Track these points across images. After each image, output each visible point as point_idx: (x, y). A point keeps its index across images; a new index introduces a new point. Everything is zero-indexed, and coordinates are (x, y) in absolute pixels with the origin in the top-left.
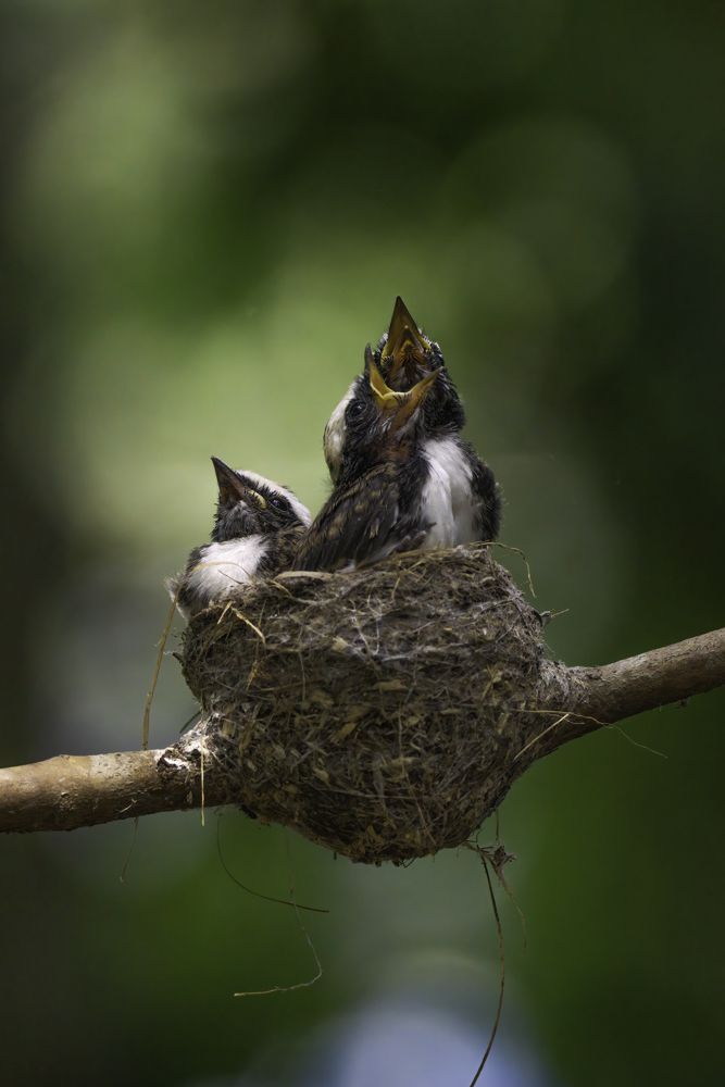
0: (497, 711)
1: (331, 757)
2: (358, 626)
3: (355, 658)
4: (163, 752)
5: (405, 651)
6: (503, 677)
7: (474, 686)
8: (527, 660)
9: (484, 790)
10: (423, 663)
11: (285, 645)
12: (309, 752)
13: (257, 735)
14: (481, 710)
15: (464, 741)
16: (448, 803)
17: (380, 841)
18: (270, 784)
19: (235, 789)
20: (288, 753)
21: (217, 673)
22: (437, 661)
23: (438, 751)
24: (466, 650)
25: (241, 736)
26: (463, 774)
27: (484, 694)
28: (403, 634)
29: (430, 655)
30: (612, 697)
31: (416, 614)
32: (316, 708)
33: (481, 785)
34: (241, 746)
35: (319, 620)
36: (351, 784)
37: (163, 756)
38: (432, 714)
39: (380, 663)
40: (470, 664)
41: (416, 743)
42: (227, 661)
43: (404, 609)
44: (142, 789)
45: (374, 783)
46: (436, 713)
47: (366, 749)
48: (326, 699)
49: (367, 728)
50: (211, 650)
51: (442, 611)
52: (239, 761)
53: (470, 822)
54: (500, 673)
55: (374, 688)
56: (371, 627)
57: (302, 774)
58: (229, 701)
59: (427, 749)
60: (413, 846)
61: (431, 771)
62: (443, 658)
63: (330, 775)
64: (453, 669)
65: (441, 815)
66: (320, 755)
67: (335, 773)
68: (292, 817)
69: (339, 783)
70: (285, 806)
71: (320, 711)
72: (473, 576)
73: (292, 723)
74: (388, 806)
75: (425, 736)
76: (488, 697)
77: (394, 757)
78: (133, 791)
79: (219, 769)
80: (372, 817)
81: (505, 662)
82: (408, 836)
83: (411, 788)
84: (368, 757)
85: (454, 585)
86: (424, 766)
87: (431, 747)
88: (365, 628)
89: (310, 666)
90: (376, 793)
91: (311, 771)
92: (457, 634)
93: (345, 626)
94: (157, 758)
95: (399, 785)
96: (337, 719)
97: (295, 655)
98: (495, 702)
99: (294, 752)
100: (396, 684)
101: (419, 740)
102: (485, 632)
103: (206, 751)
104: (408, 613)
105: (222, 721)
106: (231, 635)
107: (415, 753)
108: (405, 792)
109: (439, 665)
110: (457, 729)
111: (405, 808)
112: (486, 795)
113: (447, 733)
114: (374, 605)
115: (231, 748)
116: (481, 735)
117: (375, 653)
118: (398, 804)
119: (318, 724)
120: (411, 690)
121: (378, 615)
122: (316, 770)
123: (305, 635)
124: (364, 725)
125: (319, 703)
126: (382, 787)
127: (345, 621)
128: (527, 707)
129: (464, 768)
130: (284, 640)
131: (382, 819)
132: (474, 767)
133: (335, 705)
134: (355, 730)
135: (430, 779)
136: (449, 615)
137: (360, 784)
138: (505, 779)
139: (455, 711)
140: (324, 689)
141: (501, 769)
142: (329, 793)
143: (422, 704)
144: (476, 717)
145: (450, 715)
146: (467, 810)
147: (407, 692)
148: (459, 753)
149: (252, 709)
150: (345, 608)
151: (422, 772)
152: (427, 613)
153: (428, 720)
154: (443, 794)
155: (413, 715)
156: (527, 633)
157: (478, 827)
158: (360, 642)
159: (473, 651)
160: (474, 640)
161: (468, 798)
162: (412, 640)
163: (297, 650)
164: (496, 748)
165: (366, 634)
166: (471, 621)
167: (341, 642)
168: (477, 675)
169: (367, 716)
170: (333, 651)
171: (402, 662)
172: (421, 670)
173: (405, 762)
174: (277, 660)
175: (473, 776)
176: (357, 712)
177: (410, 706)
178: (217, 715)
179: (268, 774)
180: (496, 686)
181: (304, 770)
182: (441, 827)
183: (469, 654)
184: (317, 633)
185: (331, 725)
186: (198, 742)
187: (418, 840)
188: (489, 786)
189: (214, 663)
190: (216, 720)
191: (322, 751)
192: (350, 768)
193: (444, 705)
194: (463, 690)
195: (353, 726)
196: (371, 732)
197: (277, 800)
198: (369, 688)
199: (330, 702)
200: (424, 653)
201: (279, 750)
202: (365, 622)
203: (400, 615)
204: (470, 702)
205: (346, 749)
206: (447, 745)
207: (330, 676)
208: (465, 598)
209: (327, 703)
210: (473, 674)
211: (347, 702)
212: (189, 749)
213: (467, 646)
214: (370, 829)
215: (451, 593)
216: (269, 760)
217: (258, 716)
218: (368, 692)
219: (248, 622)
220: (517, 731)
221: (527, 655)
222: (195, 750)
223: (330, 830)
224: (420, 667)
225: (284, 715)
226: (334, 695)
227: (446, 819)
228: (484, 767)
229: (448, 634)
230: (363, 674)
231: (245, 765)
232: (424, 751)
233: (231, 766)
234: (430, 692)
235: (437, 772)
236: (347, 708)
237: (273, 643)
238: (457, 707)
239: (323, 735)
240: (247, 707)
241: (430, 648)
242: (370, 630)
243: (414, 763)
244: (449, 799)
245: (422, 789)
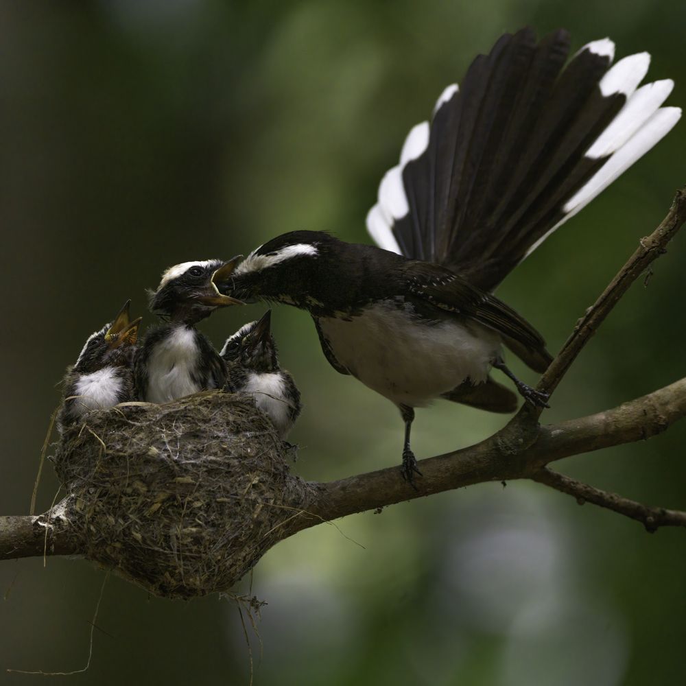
0: (254, 502)
1: (144, 525)
2: (166, 440)
3: (162, 461)
4: (37, 517)
5: (195, 459)
6: (260, 481)
7: (239, 485)
8: (276, 472)
9: (243, 554)
10: (207, 467)
11: (118, 451)
12: (130, 521)
13: (97, 509)
14: (243, 501)
15: (232, 520)
16: (219, 560)
17: (174, 582)
18: (104, 542)
19: (83, 544)
20: (116, 521)
21: (76, 469)
22: (215, 466)
23: (213, 525)
24: (235, 461)
25: (87, 509)
26: (229, 541)
27: (246, 490)
28: (195, 447)
29: (215, 462)
30: (333, 503)
31: (204, 435)
32: (136, 493)
33: (241, 550)
34: (87, 516)
35: (141, 435)
36: (155, 543)
37: (37, 520)
38: (211, 501)
39: (178, 465)
40: (238, 470)
41: (199, 519)
42: (82, 461)
43: (197, 431)
44: (22, 540)
45: (171, 543)
46: (214, 500)
47: (166, 521)
48: (142, 487)
49: (168, 507)
50: (72, 453)
51: (220, 434)
52: (85, 525)
53: (233, 575)
54: (257, 478)
55: (174, 481)
56: (174, 441)
57: (126, 536)
58: (81, 487)
59: (206, 523)
60: (194, 586)
61: (208, 538)
62: (220, 465)
63: (143, 537)
64: (227, 473)
65: (213, 568)
66: (137, 523)
67: (146, 535)
68: (118, 564)
69: (148, 542)
70: (113, 556)
71: (139, 495)
72: (244, 415)
73: (120, 501)
74: (179, 559)
75: (205, 515)
76: (248, 493)
77: (184, 528)
78: (15, 541)
79: (72, 530)
80: (169, 566)
81: (261, 471)
82: (191, 580)
83: (195, 548)
84: (167, 527)
85: (231, 418)
86: (204, 534)
87: (209, 522)
88: (170, 442)
89: (133, 465)
90: (172, 550)
91: (131, 534)
92: (230, 450)
93: (158, 440)
94: (33, 521)
95: (187, 545)
96: (149, 500)
97: (124, 457)
98: (253, 496)
99: (121, 521)
100: (188, 479)
101: (202, 517)
102: (249, 451)
103: (64, 518)
104: (198, 433)
105: (76, 499)
106: (84, 445)
107: (198, 525)
108: (190, 551)
109: (217, 469)
110: (227, 511)
111: (190, 561)
112: (245, 558)
113: (220, 514)
114: (177, 428)
115: (81, 517)
116: (243, 518)
117: (176, 458)
118: (185, 558)
119: (137, 503)
120: (198, 484)
121: (179, 433)
122: (134, 533)
123: (132, 445)
124: (166, 505)
125: (138, 489)
126: (176, 547)
127: (158, 436)
128: (275, 503)
129: (231, 538)
130: (118, 447)
131: (175, 568)
132: (237, 538)
133: (148, 491)
134: (160, 508)
135: (207, 543)
136: (226, 437)
137: (162, 544)
138: (259, 548)
139: (226, 500)
140: (141, 480)
141: (255, 541)
142: (141, 548)
143: (204, 493)
144: (240, 505)
145: (223, 502)
146: (231, 566)
147: (194, 485)
148: (227, 527)
149: (95, 492)
150: (158, 428)
151: (203, 538)
152: (211, 435)
153: (208, 505)
154: (215, 554)
155: (198, 500)
156: (279, 456)
157: (240, 579)
158: (166, 450)
159: (240, 462)
160: (241, 455)
161: (232, 558)
162: (200, 452)
163: (125, 454)
164: (252, 527)
165: (171, 446)
166: (240, 442)
167: (154, 450)
168: (242, 478)
169: (168, 499)
170: (149, 455)
171: (193, 465)
172: (206, 471)
173: (191, 531)
174: (113, 460)
175: (236, 544)
176: (162, 496)
177: (197, 494)
178: (73, 495)
179: (103, 534)
180: (254, 486)
181: (126, 533)
182: (213, 575)
183: (237, 463)
184: (138, 442)
185: (145, 504)
186: (60, 512)
187: (198, 583)
188: (247, 551)
189: (73, 463)
190: (73, 498)
191: (138, 521)
192: (156, 532)
193: (218, 495)
194: (232, 487)
195: (159, 505)
196: (170, 510)
197: (109, 552)
198: (170, 481)
199: (145, 489)
200: (208, 461)
201: (111, 519)
202: (170, 438)
203: (194, 435)
204: (236, 494)
205: (154, 521)
206: (220, 521)
207: (146, 472)
208: (237, 427)
209: (143, 489)
210: (239, 477)
211: (156, 489)
212: (54, 516)
213: (237, 458)
214: (167, 574)
215: (228, 423)
216: (104, 525)
217: (99, 497)
218: (170, 483)
219: (96, 435)
220: (267, 517)
221: (276, 469)
222: (58, 517)
223: (141, 573)
224: (205, 469)
225: (115, 496)
226: (148, 485)
227: (216, 570)
228: (244, 539)
229: (224, 449)
230: (168, 471)
231: (89, 528)
232: (204, 525)
233: (80, 529)
234: (210, 486)
235: (212, 539)
236: (155, 494)
237: (111, 449)
238: (227, 497)
239: (139, 510)
240: (92, 490)
241: (212, 458)
242: (173, 443)
243: (197, 532)
244: (219, 558)
245: (202, 549)
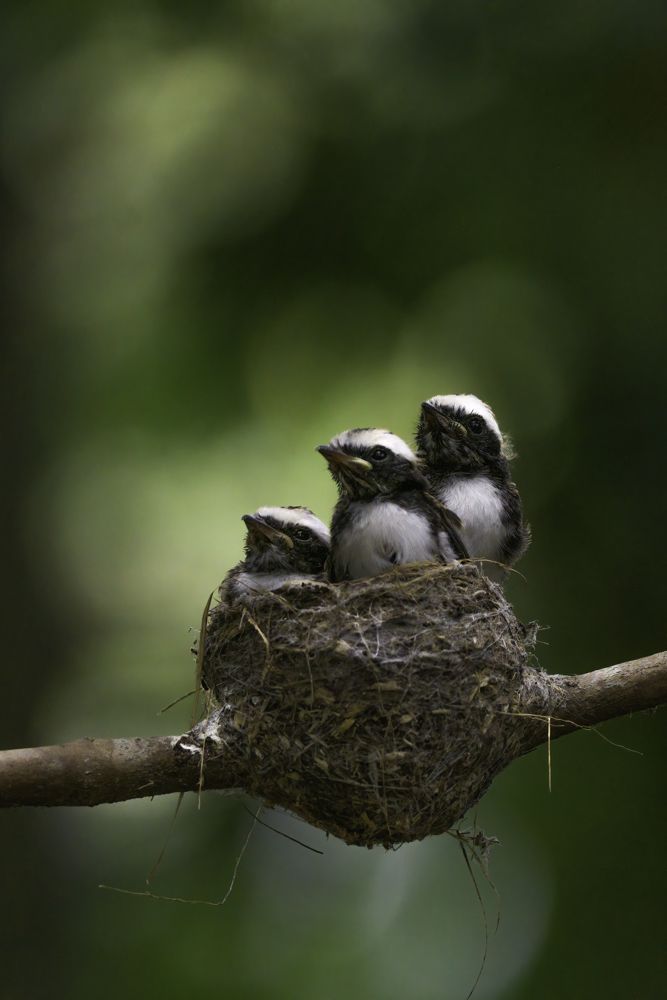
0: (484, 712)
1: (331, 749)
2: (360, 631)
3: (356, 660)
4: (179, 738)
5: (401, 656)
6: (490, 682)
7: (463, 689)
8: (512, 668)
9: (469, 783)
10: (418, 667)
11: (292, 645)
12: (312, 743)
13: (265, 726)
14: (469, 711)
15: (452, 739)
16: (436, 795)
17: (373, 826)
18: (274, 772)
19: (244, 774)
20: (292, 744)
21: (232, 668)
22: (430, 665)
23: (428, 747)
24: (457, 656)
25: (250, 727)
26: (450, 768)
27: (472, 697)
28: (401, 640)
29: (428, 660)
30: (587, 703)
31: (413, 622)
32: (319, 704)
33: (466, 779)
34: (249, 736)
35: (324, 625)
36: (348, 774)
37: (179, 742)
38: (424, 714)
39: (379, 666)
40: (460, 669)
41: (409, 740)
42: (239, 658)
43: (402, 617)
44: (158, 770)
45: (370, 774)
46: (428, 712)
47: (362, 742)
48: (328, 696)
49: (365, 724)
50: (225, 646)
51: (436, 620)
52: (248, 749)
53: (455, 812)
54: (487, 679)
55: (373, 687)
56: (372, 632)
57: (305, 763)
58: (241, 694)
59: (418, 745)
60: (402, 832)
61: (420, 764)
62: (436, 663)
63: (330, 766)
64: (445, 674)
65: (429, 805)
66: (321, 746)
67: (334, 764)
68: (295, 801)
69: (338, 772)
70: (287, 791)
71: (323, 707)
72: (466, 589)
73: (297, 716)
74: (381, 795)
75: (417, 733)
76: (475, 699)
77: (388, 751)
78: (150, 772)
79: (229, 755)
80: (366, 805)
81: (491, 668)
82: (398, 823)
83: (404, 779)
84: (364, 750)
85: (448, 597)
86: (416, 760)
87: (422, 743)
88: (366, 633)
89: (315, 666)
90: (370, 782)
91: (312, 761)
92: (449, 641)
93: (349, 630)
94: (173, 743)
95: (392, 776)
96: (338, 715)
97: (303, 655)
98: (482, 704)
99: (298, 743)
100: (392, 685)
101: (412, 737)
102: (475, 640)
103: (216, 738)
104: (405, 620)
105: (233, 713)
106: (244, 635)
107: (408, 748)
108: (397, 783)
109: (433, 669)
110: (446, 727)
111: (397, 797)
112: (470, 788)
113: (438, 731)
114: (375, 613)
115: (241, 737)
116: (468, 734)
117: (375, 656)
118: (390, 793)
119: (321, 719)
120: (406, 691)
121: (379, 621)
122: (318, 760)
123: (313, 638)
124: (362, 721)
125: (322, 699)
126: (376, 778)
127: (348, 626)
128: (510, 710)
129: (451, 763)
130: (293, 642)
131: (376, 807)
132: (460, 762)
133: (336, 702)
134: (354, 725)
135: (420, 772)
136: (443, 624)
137: (356, 774)
138: (488, 773)
139: (445, 711)
140: (326, 687)
141: (483, 765)
142: (327, 780)
143: (414, 704)
144: (464, 717)
145: (442, 714)
146: (452, 802)
147: (400, 692)
148: (447, 749)
149: (261, 703)
150: (348, 614)
151: (413, 765)
152: (423, 621)
153: (420, 718)
154: (431, 785)
155: (407, 713)
156: (513, 643)
157: (462, 816)
158: (361, 645)
159: (463, 658)
160: (464, 648)
161: (454, 790)
162: (406, 647)
163: (304, 650)
164: (480, 745)
165: (368, 638)
166: (462, 630)
167: (344, 645)
168: (466, 679)
169: (366, 712)
170: (337, 653)
171: (400, 665)
172: (417, 673)
173: (398, 756)
174: (285, 659)
175: (459, 770)
176: (356, 709)
177: (405, 705)
178: (229, 706)
179: (274, 762)
180: (483, 689)
181: (307, 759)
182: (429, 815)
183: (459, 660)
184: (321, 636)
185: (333, 720)
186: (212, 731)
187: (407, 826)
188: (472, 780)
189: (226, 660)
190: (228, 710)
191: (322, 743)
192: (348, 759)
193: (435, 705)
194: (452, 692)
195: (353, 721)
196: (367, 728)
197: (281, 786)
198: (368, 688)
199: (332, 699)
200: (418, 657)
201: (285, 741)
202: (365, 628)
203: (398, 622)
204: (459, 703)
205: (345, 743)
206: (437, 742)
207: (333, 675)
208: (458, 609)
209: (330, 700)
210: (463, 678)
211: (348, 699)
212: (202, 736)
213: (458, 653)
214: (364, 816)
215: (445, 604)
216: (274, 749)
217: (267, 709)
218: (368, 691)
220: (501, 730)
221: (511, 663)
222: (209, 738)
223: (327, 814)
224: (415, 670)
225: (289, 709)
226: (336, 693)
227: (433, 807)
228: (469, 763)
229: (441, 641)
230: (363, 673)
231: (253, 755)
232: (415, 747)
233: (241, 754)
234: (422, 693)
235: (426, 766)
236: (347, 706)
237: (283, 643)
238: (447, 708)
239: (324, 729)
240: (256, 700)
241: (425, 654)
242: (371, 635)
243: (405, 757)
244: (437, 791)
245: (413, 781)
